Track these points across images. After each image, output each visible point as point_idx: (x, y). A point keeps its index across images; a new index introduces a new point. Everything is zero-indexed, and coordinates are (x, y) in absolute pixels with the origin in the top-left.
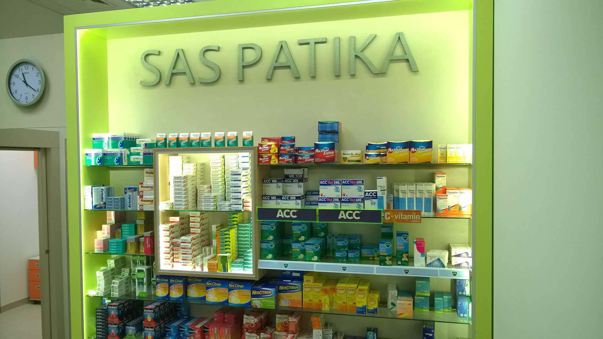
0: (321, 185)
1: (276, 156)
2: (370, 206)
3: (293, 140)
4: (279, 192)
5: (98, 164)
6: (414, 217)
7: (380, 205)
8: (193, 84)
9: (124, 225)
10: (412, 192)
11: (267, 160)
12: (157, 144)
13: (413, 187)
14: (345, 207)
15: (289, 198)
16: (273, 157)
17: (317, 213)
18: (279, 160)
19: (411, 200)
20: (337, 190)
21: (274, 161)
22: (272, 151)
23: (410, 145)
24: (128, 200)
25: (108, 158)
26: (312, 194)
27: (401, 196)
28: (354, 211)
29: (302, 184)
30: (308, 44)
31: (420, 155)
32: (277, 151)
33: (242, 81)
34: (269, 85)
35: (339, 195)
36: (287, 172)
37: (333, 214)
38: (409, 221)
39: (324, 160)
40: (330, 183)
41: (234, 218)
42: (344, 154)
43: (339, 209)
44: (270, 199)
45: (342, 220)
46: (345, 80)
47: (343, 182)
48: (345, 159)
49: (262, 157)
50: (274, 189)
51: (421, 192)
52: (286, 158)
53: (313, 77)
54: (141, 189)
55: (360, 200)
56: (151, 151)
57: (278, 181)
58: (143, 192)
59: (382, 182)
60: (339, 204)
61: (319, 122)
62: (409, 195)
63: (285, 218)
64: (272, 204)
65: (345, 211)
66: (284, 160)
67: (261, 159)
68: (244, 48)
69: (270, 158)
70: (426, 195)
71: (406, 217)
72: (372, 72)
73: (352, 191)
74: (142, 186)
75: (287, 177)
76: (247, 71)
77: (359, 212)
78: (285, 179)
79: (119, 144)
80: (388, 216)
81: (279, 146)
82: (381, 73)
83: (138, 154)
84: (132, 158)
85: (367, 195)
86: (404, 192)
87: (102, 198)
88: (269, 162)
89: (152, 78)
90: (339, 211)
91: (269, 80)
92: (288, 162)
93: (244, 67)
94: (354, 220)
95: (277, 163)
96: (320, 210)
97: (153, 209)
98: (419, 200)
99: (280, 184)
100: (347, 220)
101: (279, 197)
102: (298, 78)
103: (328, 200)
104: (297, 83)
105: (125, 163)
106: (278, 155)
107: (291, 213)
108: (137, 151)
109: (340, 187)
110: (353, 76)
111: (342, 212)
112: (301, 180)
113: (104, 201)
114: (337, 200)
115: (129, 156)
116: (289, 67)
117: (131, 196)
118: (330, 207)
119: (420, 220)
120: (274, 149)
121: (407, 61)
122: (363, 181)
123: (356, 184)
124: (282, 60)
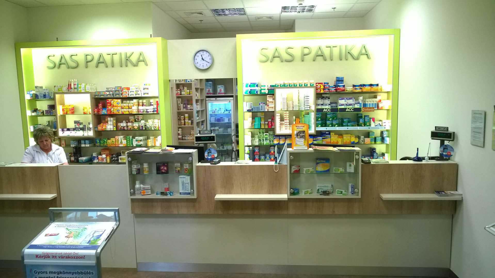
0: (340, 99)
1: (323, 89)
2: (357, 106)
3: (328, 84)
4: (322, 103)
5: (250, 93)
6: (372, 109)
7: (361, 106)
8: (282, 61)
9: (256, 118)
11: (319, 91)
12: (275, 85)
13: (370, 100)
14: (348, 107)
15: (326, 105)
17: (339, 110)
18: (324, 91)
19: (370, 104)
20: (345, 101)
21: (322, 91)
22: (321, 88)
23: (371, 85)
24: (261, 107)
25: (252, 91)
26: (332, 104)
27: (366, 103)
28: (351, 108)
29: (329, 100)
30: (330, 47)
31: (374, 88)
33: (303, 61)
34: (314, 62)
35: (346, 103)
36: (323, 95)
37: (344, 110)
38: (370, 111)
39: (341, 91)
40: (343, 99)
41: (302, 113)
42: (346, 89)
43: (346, 108)
44: (319, 105)
45: (347, 111)
46: (344, 61)
47: (348, 98)
48: (347, 90)
50: (320, 102)
51: (373, 101)
52: (327, 90)
53: (332, 60)
55: (353, 104)
56: (273, 88)
58: (269, 104)
59: (361, 98)
60: (346, 106)
61: (337, 77)
63: (326, 112)
64: (320, 107)
67: (317, 91)
68: (304, 48)
70: (375, 102)
72: (354, 59)
73: (351, 101)
74: (268, 102)
75: (323, 97)
76: (305, 57)
77: (353, 109)
78: (323, 98)
79: (256, 86)
80: (363, 109)
81: (324, 86)
82: (357, 59)
83: (265, 89)
84: (263, 91)
85: (356, 103)
86: (368, 101)
87: (251, 107)
89: (264, 59)
91: (314, 60)
92: (327, 92)
93: (304, 55)
94: (351, 111)
96: (339, 108)
97: (274, 111)
98: (373, 104)
99: (322, 100)
100: (349, 111)
101: (322, 105)
102: (325, 60)
103: (342, 105)
104: (325, 62)
105: (259, 93)
107: (329, 110)
110: (347, 60)
111: (347, 109)
112: (329, 98)
113: (252, 108)
114: (345, 105)
115: (261, 90)
116: (322, 56)
117: (262, 106)
118: (343, 107)
119: (374, 111)
121: (367, 55)
122: (354, 98)
123: (352, 99)
124: (320, 53)
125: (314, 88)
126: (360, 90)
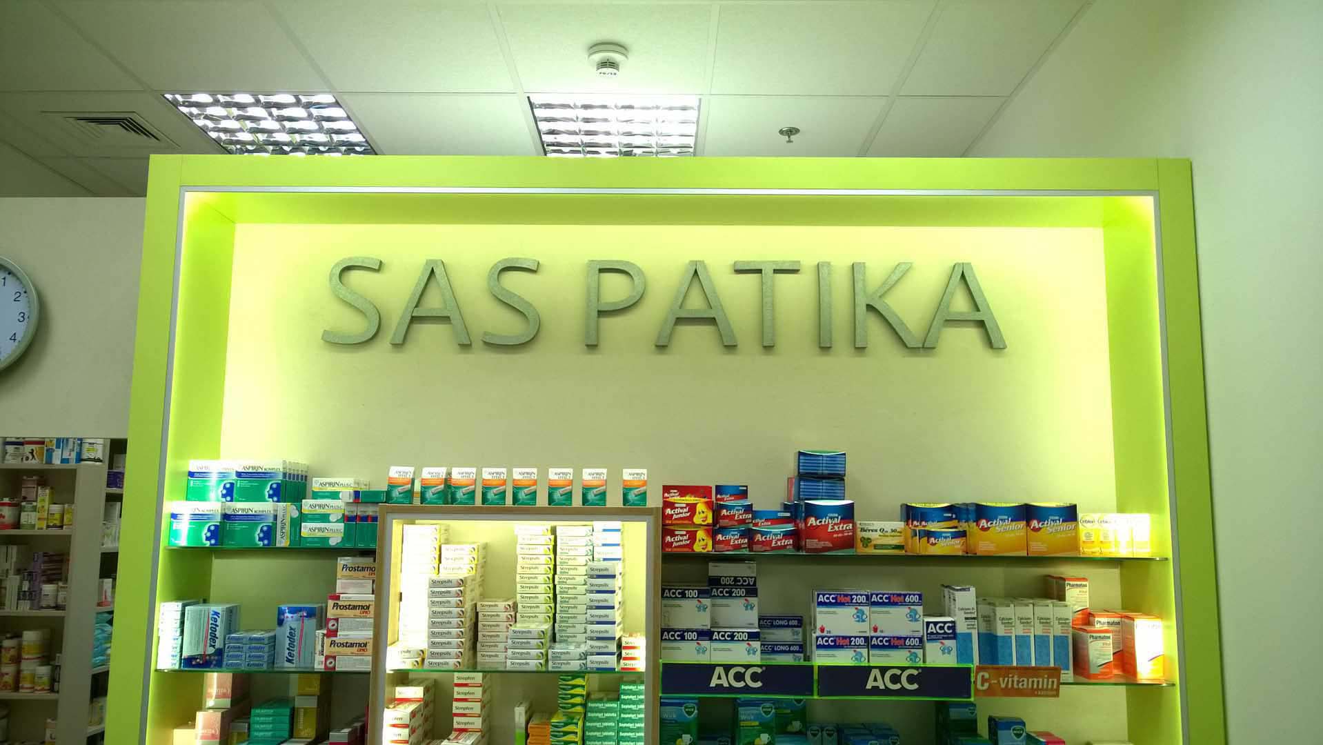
0: (821, 604)
1: (707, 531)
2: (940, 657)
3: (743, 494)
4: (703, 622)
5: (208, 544)
6: (1044, 682)
7: (964, 653)
8: (466, 347)
9: (258, 711)
10: (1025, 621)
11: (685, 541)
12: (388, 493)
13: (1026, 611)
14: (879, 659)
15: (732, 636)
16: (701, 534)
17: (816, 677)
18: (715, 542)
19: (1022, 641)
20: (860, 618)
21: (703, 544)
22: (697, 519)
23: (1027, 513)
24: (287, 641)
25: (238, 526)
26: (772, 626)
27: (1001, 631)
28: (903, 669)
29: (753, 600)
30: (759, 271)
31: (1050, 535)
32: (710, 520)
33: (592, 347)
34: (663, 359)
35: (864, 629)
36: (715, 570)
37: (852, 679)
38: (1033, 693)
39: (829, 544)
40: (843, 599)
41: (574, 686)
42: (863, 530)
43: (865, 664)
44: (683, 638)
45: (875, 691)
46: (842, 359)
47: (874, 599)
48: (866, 542)
49: (673, 535)
50: (691, 613)
51: (1045, 621)
52: (733, 537)
53: (768, 348)
54: (331, 613)
55: (916, 642)
56: (370, 511)
57: (703, 593)
58: (337, 620)
59: (965, 599)
60: (864, 651)
61: (800, 454)
62: (1019, 630)
63: (731, 689)
64: (687, 653)
65: (883, 670)
66: (727, 542)
67: (668, 539)
68: (602, 271)
69: (692, 536)
70: (1057, 630)
71: (1026, 683)
72: (906, 347)
73: (895, 621)
74: (336, 606)
75: (715, 582)
76: (607, 322)
77: (915, 672)
78: (712, 587)
79: (267, 491)
80: (984, 680)
81: (716, 509)
82: (925, 348)
83: (324, 518)
84: (307, 529)
85: (932, 629)
86: (1007, 622)
87: (214, 637)
88: (690, 546)
89: (356, 326)
90: (868, 670)
91: (662, 348)
92: (737, 547)
93: (602, 313)
94: (903, 691)
95: (710, 548)
96: (819, 666)
97: (368, 668)
98: (1042, 641)
99: (706, 602)
100: (887, 692)
101: (706, 635)
102: (731, 348)
103: (839, 643)
104: (728, 359)
105: (282, 541)
106: (714, 530)
107: (748, 677)
108: (319, 511)
109: (866, 609)
110: (860, 350)
111: (875, 672)
112: (752, 591)
113: (218, 644)
114: (861, 641)
115: (296, 524)
116: (712, 321)
117: (297, 634)
118: (843, 658)
119: (1058, 690)
120: (703, 515)
121: (981, 324)
122: (920, 596)
123: (903, 604)
124: (695, 304)
125: (651, 518)
126: (957, 541)
